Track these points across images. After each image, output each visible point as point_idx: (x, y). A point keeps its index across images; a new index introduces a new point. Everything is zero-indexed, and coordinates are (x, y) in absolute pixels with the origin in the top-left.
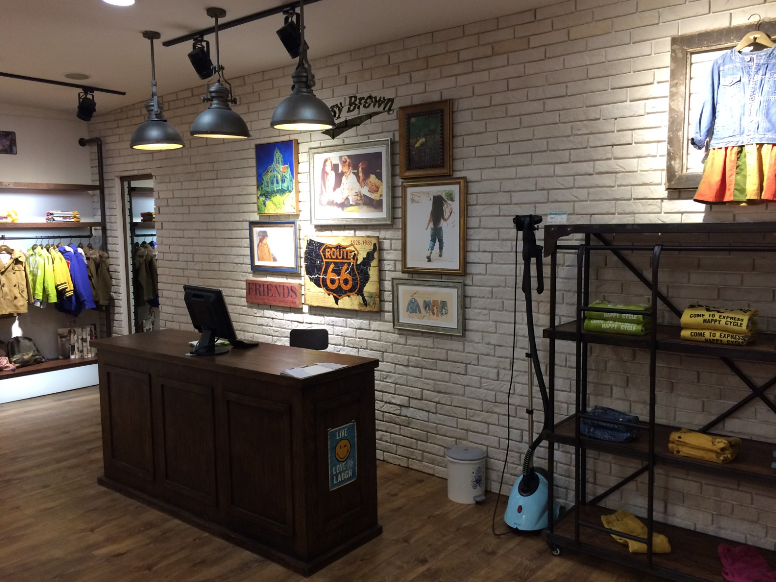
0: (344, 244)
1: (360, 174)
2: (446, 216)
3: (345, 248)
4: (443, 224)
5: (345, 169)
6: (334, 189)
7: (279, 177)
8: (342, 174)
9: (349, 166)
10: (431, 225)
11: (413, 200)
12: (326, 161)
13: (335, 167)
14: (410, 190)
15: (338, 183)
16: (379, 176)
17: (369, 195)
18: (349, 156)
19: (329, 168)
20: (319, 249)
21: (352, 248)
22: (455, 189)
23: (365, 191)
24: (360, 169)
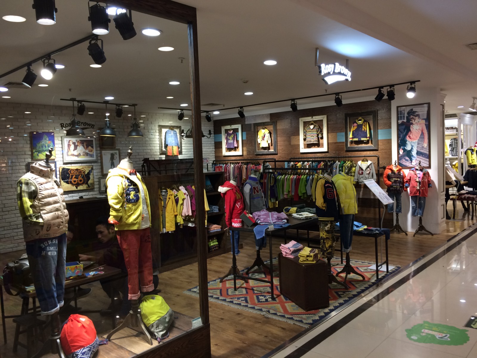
0: (79, 168)
1: (85, 146)
2: (115, 159)
3: (80, 170)
4: (114, 161)
5: (79, 144)
6: (74, 150)
7: (46, 145)
8: (77, 146)
9: (80, 143)
10: (111, 161)
11: (104, 154)
12: (70, 141)
13: (74, 143)
14: (103, 152)
15: (75, 148)
16: (92, 147)
17: (89, 152)
18: (80, 140)
19: (71, 143)
20: (68, 171)
21: (83, 169)
22: (117, 152)
23: (87, 151)
24: (85, 144)
